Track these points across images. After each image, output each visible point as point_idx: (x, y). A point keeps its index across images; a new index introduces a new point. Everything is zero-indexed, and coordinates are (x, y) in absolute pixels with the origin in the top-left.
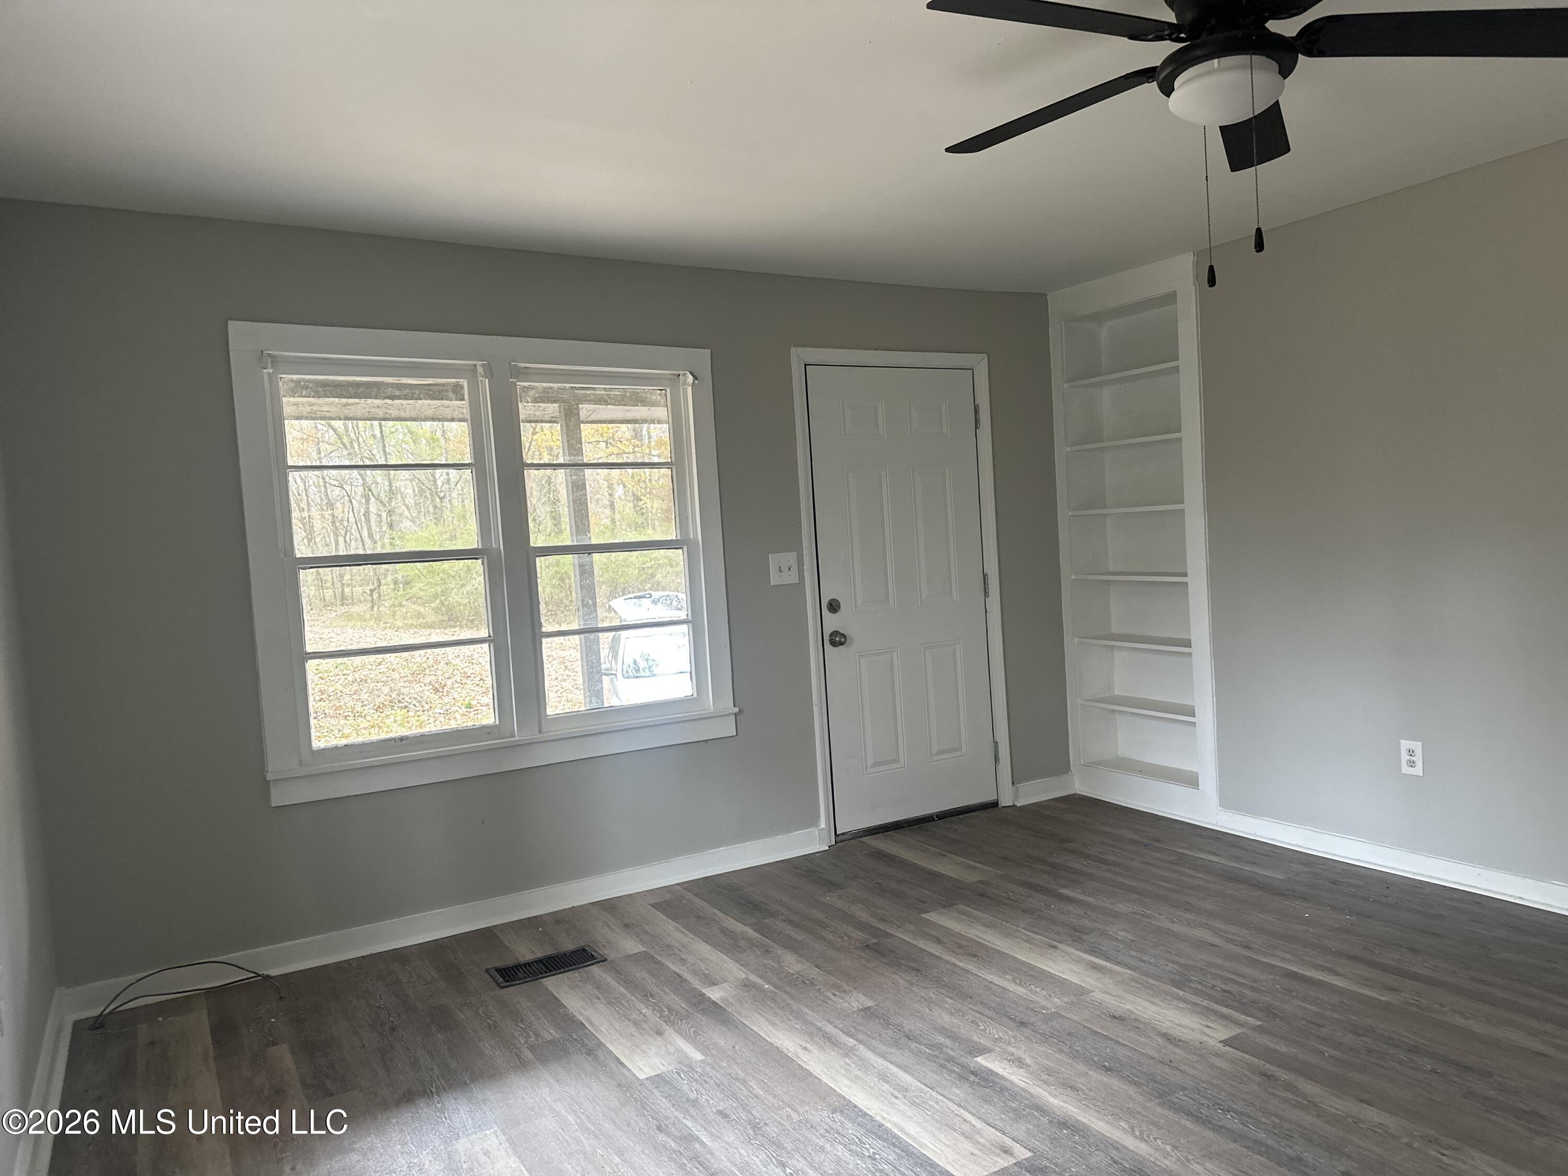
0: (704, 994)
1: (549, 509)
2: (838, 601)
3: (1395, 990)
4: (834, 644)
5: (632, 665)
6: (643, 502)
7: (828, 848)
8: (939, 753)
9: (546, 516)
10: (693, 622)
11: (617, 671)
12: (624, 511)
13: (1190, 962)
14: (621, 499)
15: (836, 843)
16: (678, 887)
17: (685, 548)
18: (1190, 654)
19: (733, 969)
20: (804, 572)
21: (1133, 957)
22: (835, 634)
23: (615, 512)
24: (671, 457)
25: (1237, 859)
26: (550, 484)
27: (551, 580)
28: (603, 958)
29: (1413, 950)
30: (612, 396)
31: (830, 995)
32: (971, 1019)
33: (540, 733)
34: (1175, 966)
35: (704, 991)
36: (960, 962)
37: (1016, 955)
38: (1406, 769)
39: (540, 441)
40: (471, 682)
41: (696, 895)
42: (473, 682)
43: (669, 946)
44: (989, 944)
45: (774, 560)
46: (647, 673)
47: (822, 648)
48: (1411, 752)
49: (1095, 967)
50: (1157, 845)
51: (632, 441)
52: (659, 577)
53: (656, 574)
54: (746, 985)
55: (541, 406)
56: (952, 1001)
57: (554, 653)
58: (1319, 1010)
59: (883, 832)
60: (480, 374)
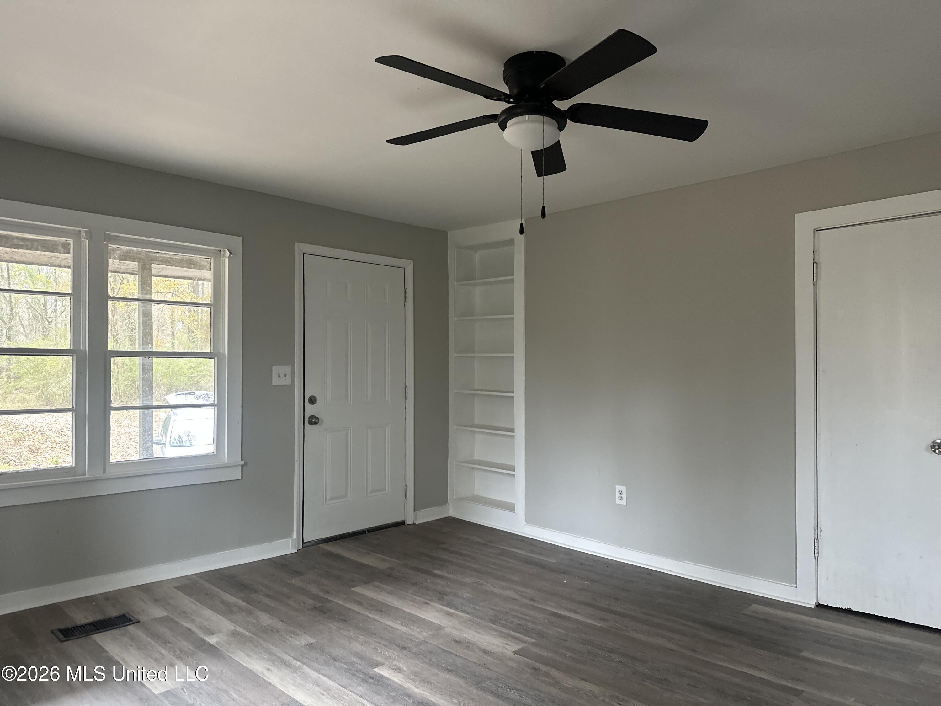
0: (205, 640)
1: (128, 334)
2: (315, 397)
3: (605, 620)
4: (311, 423)
5: (177, 438)
6: (195, 334)
7: (297, 551)
8: (371, 492)
9: (125, 339)
10: (218, 406)
11: (166, 442)
12: (181, 339)
13: (501, 609)
14: (180, 331)
15: (302, 548)
16: (194, 576)
17: (216, 358)
18: (513, 436)
19: (227, 625)
20: (295, 378)
21: (470, 607)
22: (312, 417)
23: (174, 339)
24: (211, 301)
25: (532, 552)
26: (130, 318)
27: (125, 380)
28: (137, 621)
29: (616, 599)
30: (174, 259)
31: (288, 637)
32: (374, 647)
33: (104, 473)
34: (493, 612)
35: (205, 638)
36: (371, 614)
37: (404, 609)
38: (618, 501)
39: (125, 289)
40: (59, 447)
41: (206, 581)
42: (61, 447)
43: (184, 612)
44: (390, 604)
45: (275, 369)
46: (188, 444)
47: (303, 425)
48: (621, 492)
49: (449, 614)
50: (491, 544)
51: (191, 294)
52: (202, 383)
53: (200, 381)
54: (234, 634)
55: (126, 263)
56: (364, 637)
57: (123, 430)
58: (566, 633)
59: (333, 541)
60: (83, 237)
